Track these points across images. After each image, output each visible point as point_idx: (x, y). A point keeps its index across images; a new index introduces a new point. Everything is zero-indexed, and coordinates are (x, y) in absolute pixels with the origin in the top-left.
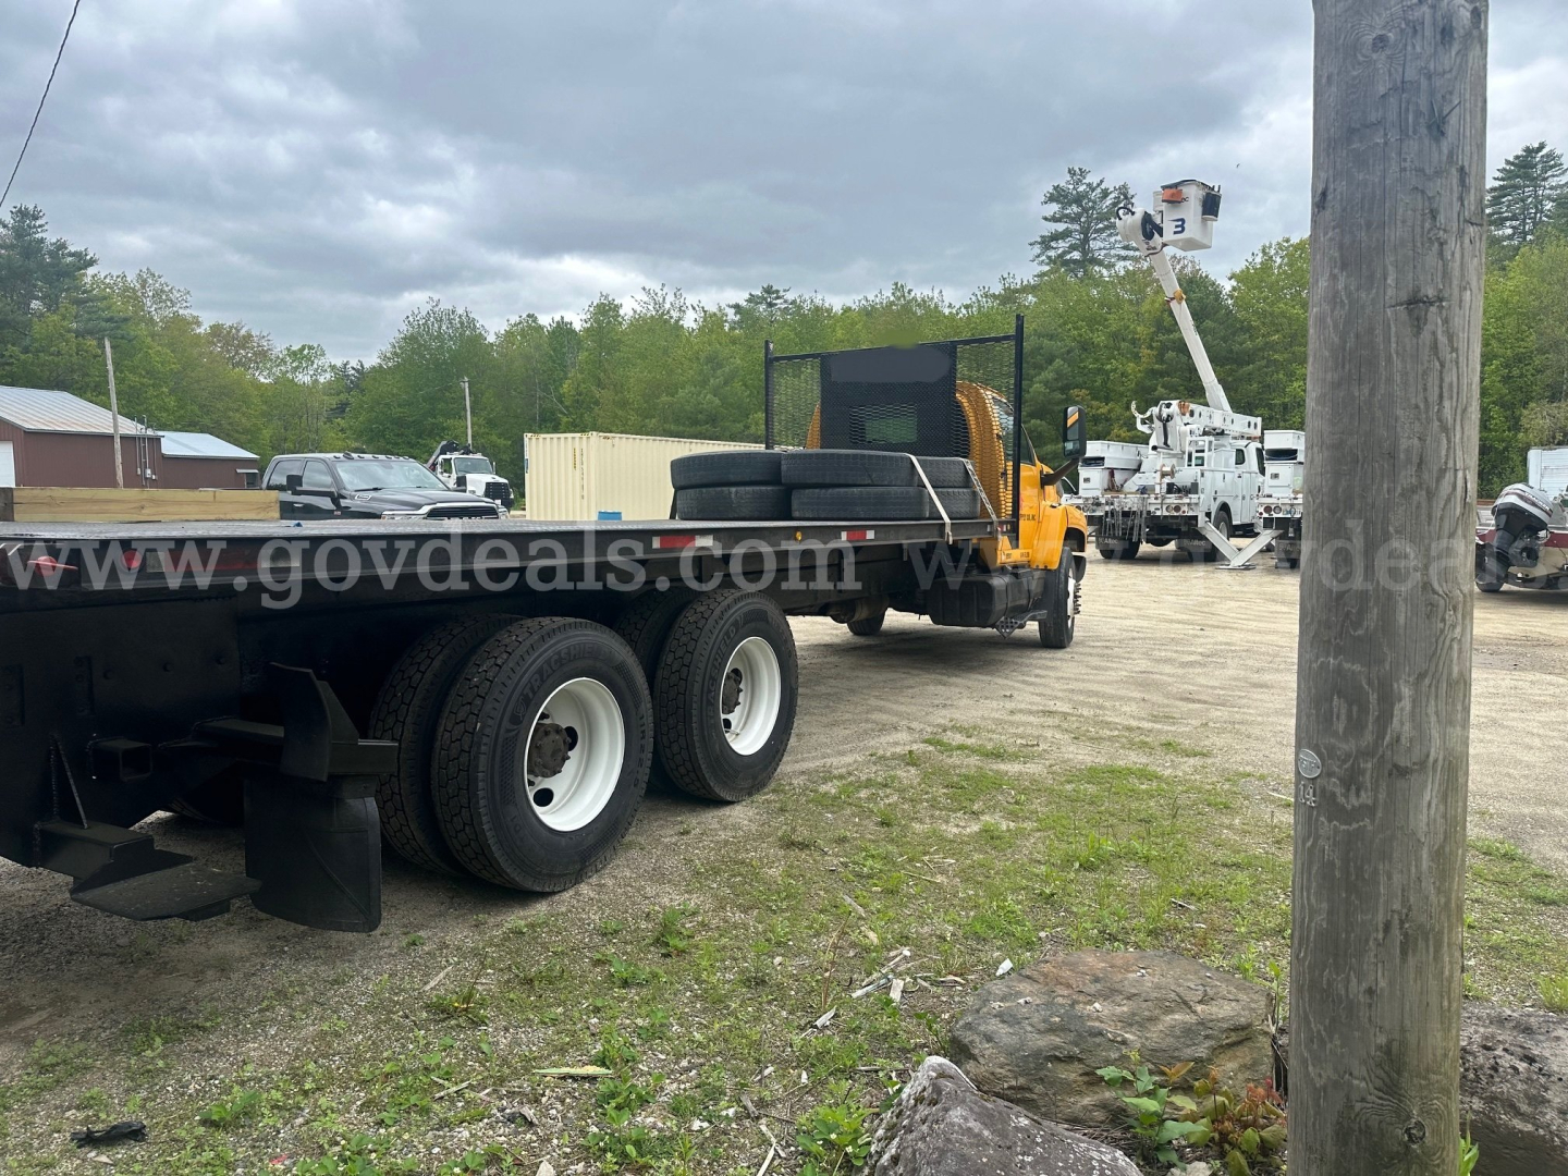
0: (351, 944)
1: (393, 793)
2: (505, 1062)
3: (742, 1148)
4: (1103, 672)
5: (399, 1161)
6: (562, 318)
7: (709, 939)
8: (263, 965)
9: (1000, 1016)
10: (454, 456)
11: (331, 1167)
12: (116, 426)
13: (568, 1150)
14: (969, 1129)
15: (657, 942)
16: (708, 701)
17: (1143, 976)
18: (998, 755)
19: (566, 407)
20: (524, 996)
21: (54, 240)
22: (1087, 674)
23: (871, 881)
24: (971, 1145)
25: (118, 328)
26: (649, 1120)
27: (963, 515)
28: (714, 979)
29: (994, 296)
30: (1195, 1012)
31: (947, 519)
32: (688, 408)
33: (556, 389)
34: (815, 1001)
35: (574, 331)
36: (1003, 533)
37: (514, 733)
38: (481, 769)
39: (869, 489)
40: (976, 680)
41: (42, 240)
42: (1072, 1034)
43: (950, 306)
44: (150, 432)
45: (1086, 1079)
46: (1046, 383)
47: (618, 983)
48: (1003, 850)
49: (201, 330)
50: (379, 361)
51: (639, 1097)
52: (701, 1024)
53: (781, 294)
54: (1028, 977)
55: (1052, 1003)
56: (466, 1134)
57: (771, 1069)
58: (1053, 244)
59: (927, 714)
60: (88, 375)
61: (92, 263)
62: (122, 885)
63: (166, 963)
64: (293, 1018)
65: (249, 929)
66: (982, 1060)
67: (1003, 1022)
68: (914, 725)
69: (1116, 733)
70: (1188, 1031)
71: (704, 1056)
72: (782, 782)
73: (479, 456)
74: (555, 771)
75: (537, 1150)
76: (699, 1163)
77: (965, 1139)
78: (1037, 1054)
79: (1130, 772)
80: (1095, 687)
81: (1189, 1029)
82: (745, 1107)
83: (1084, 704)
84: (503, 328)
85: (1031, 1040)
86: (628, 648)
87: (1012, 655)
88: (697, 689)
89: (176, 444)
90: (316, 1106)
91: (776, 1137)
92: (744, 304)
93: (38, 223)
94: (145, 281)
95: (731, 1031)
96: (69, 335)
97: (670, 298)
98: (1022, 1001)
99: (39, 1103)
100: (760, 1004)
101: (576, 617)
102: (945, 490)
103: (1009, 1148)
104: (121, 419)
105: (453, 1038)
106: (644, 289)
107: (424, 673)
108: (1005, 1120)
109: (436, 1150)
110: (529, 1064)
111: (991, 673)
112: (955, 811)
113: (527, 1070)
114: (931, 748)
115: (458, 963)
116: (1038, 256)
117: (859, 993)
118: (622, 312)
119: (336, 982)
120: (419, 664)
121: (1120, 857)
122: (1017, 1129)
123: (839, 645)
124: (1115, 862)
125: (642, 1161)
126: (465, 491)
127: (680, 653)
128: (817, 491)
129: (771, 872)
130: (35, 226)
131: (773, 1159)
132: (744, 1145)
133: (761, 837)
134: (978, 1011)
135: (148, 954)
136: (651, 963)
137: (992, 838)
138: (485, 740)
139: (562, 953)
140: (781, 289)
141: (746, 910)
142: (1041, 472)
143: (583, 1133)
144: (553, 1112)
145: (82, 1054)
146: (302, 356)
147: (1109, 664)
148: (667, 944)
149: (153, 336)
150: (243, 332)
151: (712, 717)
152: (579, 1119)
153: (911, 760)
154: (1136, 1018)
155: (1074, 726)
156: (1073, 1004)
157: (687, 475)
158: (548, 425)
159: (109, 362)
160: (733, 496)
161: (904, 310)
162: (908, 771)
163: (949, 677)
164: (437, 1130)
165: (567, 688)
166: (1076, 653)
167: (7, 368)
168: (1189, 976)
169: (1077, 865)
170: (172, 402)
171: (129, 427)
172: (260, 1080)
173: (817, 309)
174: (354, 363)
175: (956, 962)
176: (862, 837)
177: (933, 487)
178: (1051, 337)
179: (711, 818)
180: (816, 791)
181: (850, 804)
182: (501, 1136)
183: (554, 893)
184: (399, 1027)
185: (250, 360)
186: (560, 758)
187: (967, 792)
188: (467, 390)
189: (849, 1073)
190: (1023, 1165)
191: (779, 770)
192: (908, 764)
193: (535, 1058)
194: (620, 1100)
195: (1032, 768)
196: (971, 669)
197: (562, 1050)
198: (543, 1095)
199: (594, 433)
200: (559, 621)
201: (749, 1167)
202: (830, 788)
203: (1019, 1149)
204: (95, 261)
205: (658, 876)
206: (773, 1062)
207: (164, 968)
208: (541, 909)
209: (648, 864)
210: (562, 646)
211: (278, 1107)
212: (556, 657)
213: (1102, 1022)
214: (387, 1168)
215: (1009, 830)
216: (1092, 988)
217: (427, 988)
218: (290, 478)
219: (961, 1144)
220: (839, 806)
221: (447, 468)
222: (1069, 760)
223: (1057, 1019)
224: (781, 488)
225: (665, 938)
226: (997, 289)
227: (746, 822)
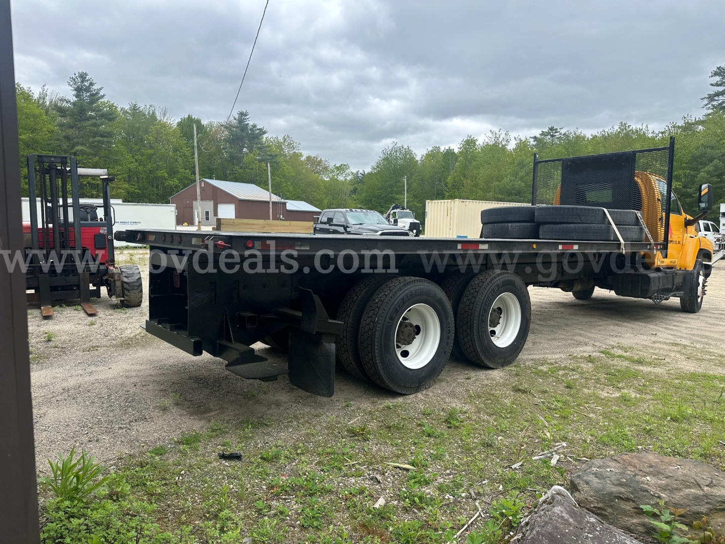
0: (324, 402)
1: (344, 344)
2: (374, 457)
3: (466, 510)
4: (715, 327)
5: (327, 485)
6: (449, 147)
7: (471, 424)
8: (292, 406)
9: (596, 475)
10: (397, 211)
11: (301, 482)
12: (270, 198)
13: (392, 495)
14: (562, 517)
15: (446, 421)
16: (482, 320)
17: (678, 469)
18: (640, 362)
19: (448, 189)
20: (386, 433)
21: (252, 124)
22: (705, 327)
23: (555, 411)
24: (562, 523)
25: (273, 158)
26: (428, 491)
27: (633, 239)
28: (468, 440)
29: (679, 127)
30: (703, 490)
31: (622, 241)
32: (508, 187)
33: (445, 180)
34: (513, 458)
35: (454, 153)
36: (657, 249)
37: (391, 324)
38: (376, 337)
39: (580, 225)
40: (638, 326)
41: (248, 124)
42: (631, 489)
43: (653, 132)
44: (283, 201)
45: (636, 510)
46: (708, 172)
47: (426, 434)
48: (629, 406)
49: (302, 159)
50: (371, 170)
51: (425, 480)
52: (459, 457)
53: (558, 130)
54: (615, 460)
55: (624, 473)
56: (353, 481)
57: (486, 481)
58: (716, 98)
59: (605, 339)
60: (262, 177)
61: (265, 133)
62: (242, 366)
63: (259, 400)
64: (298, 426)
65: (289, 392)
66: (582, 492)
67: (596, 477)
68: (597, 344)
69: (714, 357)
70: (697, 498)
71: (457, 470)
72: (521, 363)
73: (408, 211)
74: (409, 343)
75: (380, 493)
76: (446, 511)
77: (559, 520)
78: (610, 494)
79: (715, 377)
80: (707, 334)
81: (698, 497)
82: (471, 494)
83: (698, 342)
84: (425, 152)
85: (608, 487)
86: (444, 292)
87: (664, 315)
88: (477, 314)
89: (293, 205)
90: (301, 460)
91: (482, 508)
92: (538, 136)
93: (247, 117)
94: (286, 139)
95: (471, 463)
96: (256, 162)
97: (503, 136)
98: (608, 470)
99: (210, 442)
100: (488, 454)
101: (421, 277)
102: (624, 226)
103: (582, 529)
104: (272, 195)
105: (355, 444)
106: (491, 131)
107: (358, 296)
108: (583, 517)
109: (341, 484)
110: (383, 459)
111: (648, 322)
112: (608, 386)
113: (382, 461)
114: (603, 355)
115: (363, 416)
116: (707, 105)
117: (536, 458)
118: (477, 143)
119: (316, 416)
120: (357, 293)
121: (696, 418)
122: (588, 522)
123: (567, 303)
124: (692, 420)
125: (420, 505)
126: (397, 225)
127: (470, 297)
128: (552, 225)
129: (506, 401)
130: (246, 119)
131: (478, 517)
132: (467, 509)
133: (504, 385)
134: (585, 471)
135: (253, 396)
136: (442, 429)
137: (625, 400)
138: (379, 325)
139: (405, 418)
140: (559, 128)
141: (490, 415)
142: (686, 219)
143: (400, 490)
144: (389, 479)
145: (226, 427)
146: (341, 169)
147: (720, 323)
148: (450, 423)
149: (286, 161)
150: (319, 159)
151: (483, 328)
152: (399, 484)
153: (590, 359)
154: (669, 487)
155: (689, 352)
156: (635, 475)
157: (488, 218)
158: (440, 197)
159: (269, 172)
160: (509, 227)
161: (626, 135)
162: (588, 365)
163: (623, 322)
164: (343, 477)
165: (416, 307)
166: (702, 316)
167: (234, 175)
168: (705, 473)
169: (669, 418)
170: (291, 188)
171: (275, 198)
172: (283, 447)
173: (578, 137)
174: (361, 171)
175: (589, 453)
176: (555, 392)
177: (616, 225)
178: (712, 148)
179: (482, 374)
180: (536, 369)
181: (553, 376)
182: (367, 484)
183: (406, 395)
184: (336, 436)
185: (321, 171)
186: (412, 338)
187: (616, 378)
188: (406, 182)
189: (522, 490)
190: (587, 537)
191: (518, 357)
192: (589, 362)
193: (386, 458)
194: (416, 480)
195: (658, 370)
196: (636, 320)
197: (398, 457)
198: (386, 472)
199: (457, 199)
200: (413, 278)
201: (466, 518)
202: (544, 368)
203: (586, 530)
204: (266, 132)
205: (453, 395)
206: (488, 479)
207: (258, 402)
208: (400, 400)
209: (449, 389)
210: (413, 289)
211: (287, 457)
212: (410, 294)
213: (649, 486)
214: (322, 487)
215: (636, 398)
216: (647, 470)
217: (349, 423)
218: (328, 219)
219: (557, 522)
220: (546, 377)
221: (394, 216)
222: (680, 368)
223: (624, 480)
224: (535, 224)
225: (450, 420)
226: (681, 123)
227: (498, 378)
